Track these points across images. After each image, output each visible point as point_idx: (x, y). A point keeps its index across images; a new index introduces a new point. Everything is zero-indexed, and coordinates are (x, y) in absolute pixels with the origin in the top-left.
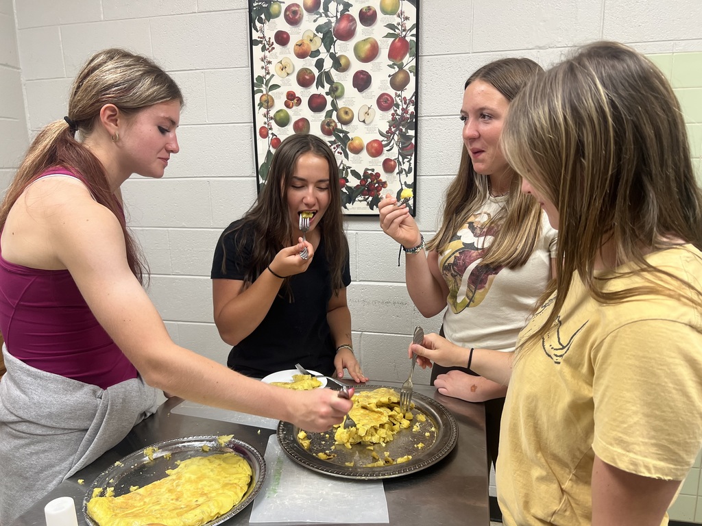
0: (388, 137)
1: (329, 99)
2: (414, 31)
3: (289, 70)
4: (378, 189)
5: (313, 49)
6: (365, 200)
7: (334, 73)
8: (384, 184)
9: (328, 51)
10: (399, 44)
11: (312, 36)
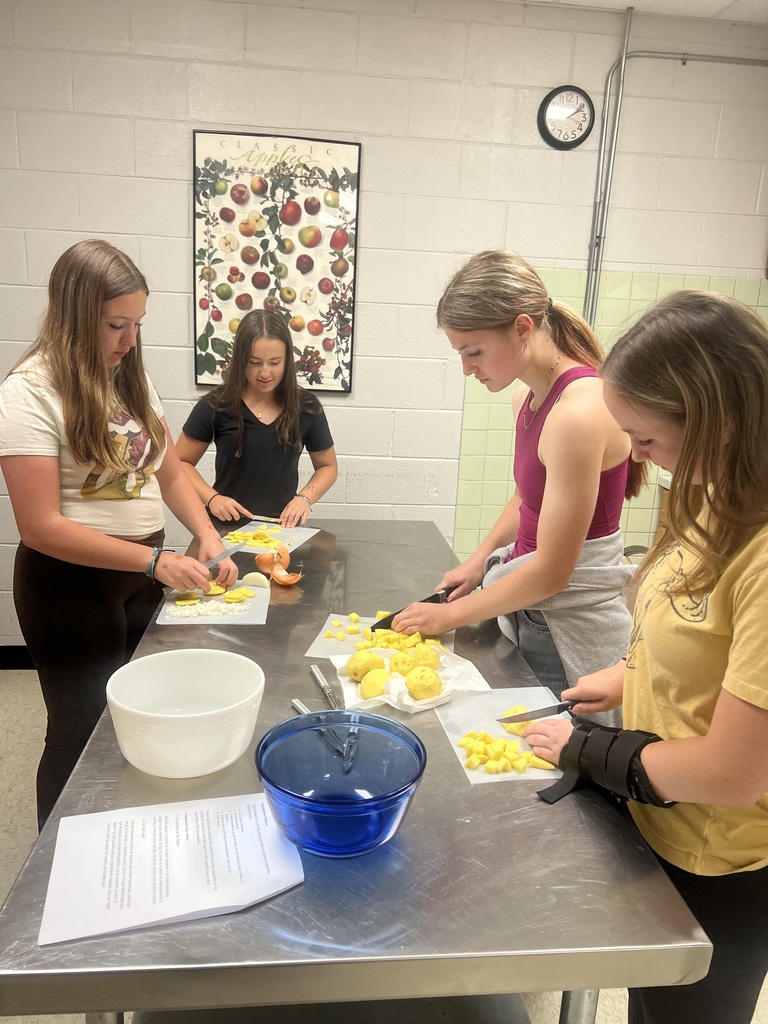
0: (328, 319)
1: (273, 278)
2: (354, 225)
3: (233, 246)
4: (318, 366)
5: (259, 229)
6: (305, 375)
7: (278, 254)
8: (323, 362)
9: (274, 233)
10: (340, 235)
11: (258, 217)
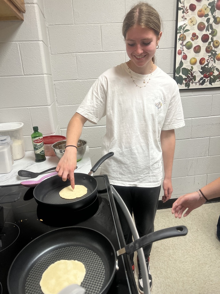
1: (210, 36)
3: (194, 23)
5: (206, 13)
7: (214, 24)
9: (212, 14)
11: (206, 7)
